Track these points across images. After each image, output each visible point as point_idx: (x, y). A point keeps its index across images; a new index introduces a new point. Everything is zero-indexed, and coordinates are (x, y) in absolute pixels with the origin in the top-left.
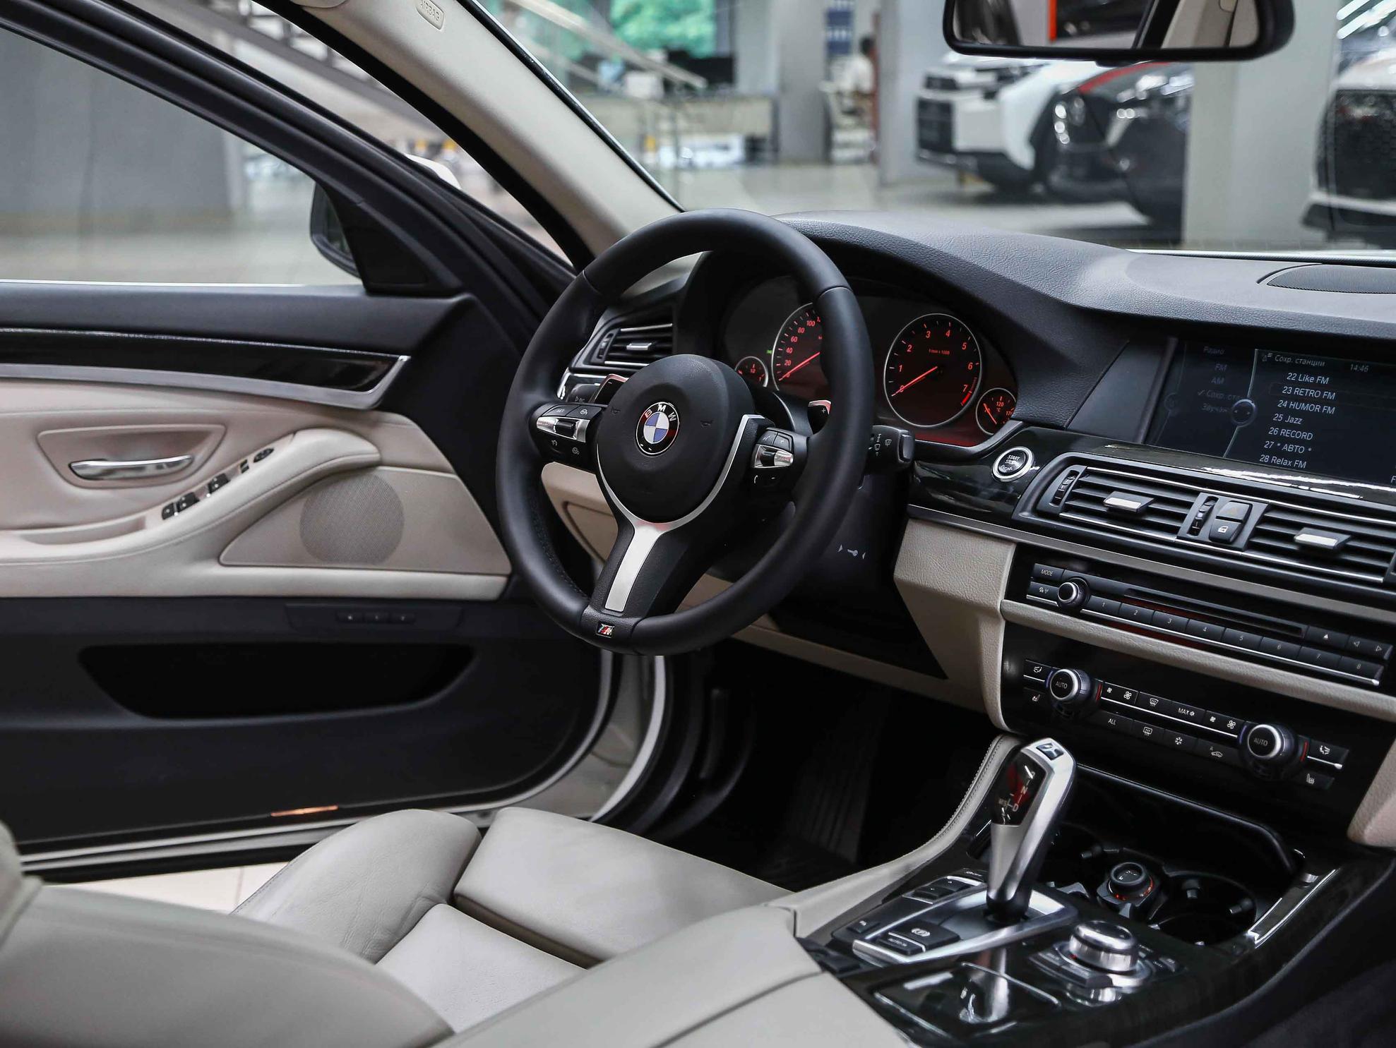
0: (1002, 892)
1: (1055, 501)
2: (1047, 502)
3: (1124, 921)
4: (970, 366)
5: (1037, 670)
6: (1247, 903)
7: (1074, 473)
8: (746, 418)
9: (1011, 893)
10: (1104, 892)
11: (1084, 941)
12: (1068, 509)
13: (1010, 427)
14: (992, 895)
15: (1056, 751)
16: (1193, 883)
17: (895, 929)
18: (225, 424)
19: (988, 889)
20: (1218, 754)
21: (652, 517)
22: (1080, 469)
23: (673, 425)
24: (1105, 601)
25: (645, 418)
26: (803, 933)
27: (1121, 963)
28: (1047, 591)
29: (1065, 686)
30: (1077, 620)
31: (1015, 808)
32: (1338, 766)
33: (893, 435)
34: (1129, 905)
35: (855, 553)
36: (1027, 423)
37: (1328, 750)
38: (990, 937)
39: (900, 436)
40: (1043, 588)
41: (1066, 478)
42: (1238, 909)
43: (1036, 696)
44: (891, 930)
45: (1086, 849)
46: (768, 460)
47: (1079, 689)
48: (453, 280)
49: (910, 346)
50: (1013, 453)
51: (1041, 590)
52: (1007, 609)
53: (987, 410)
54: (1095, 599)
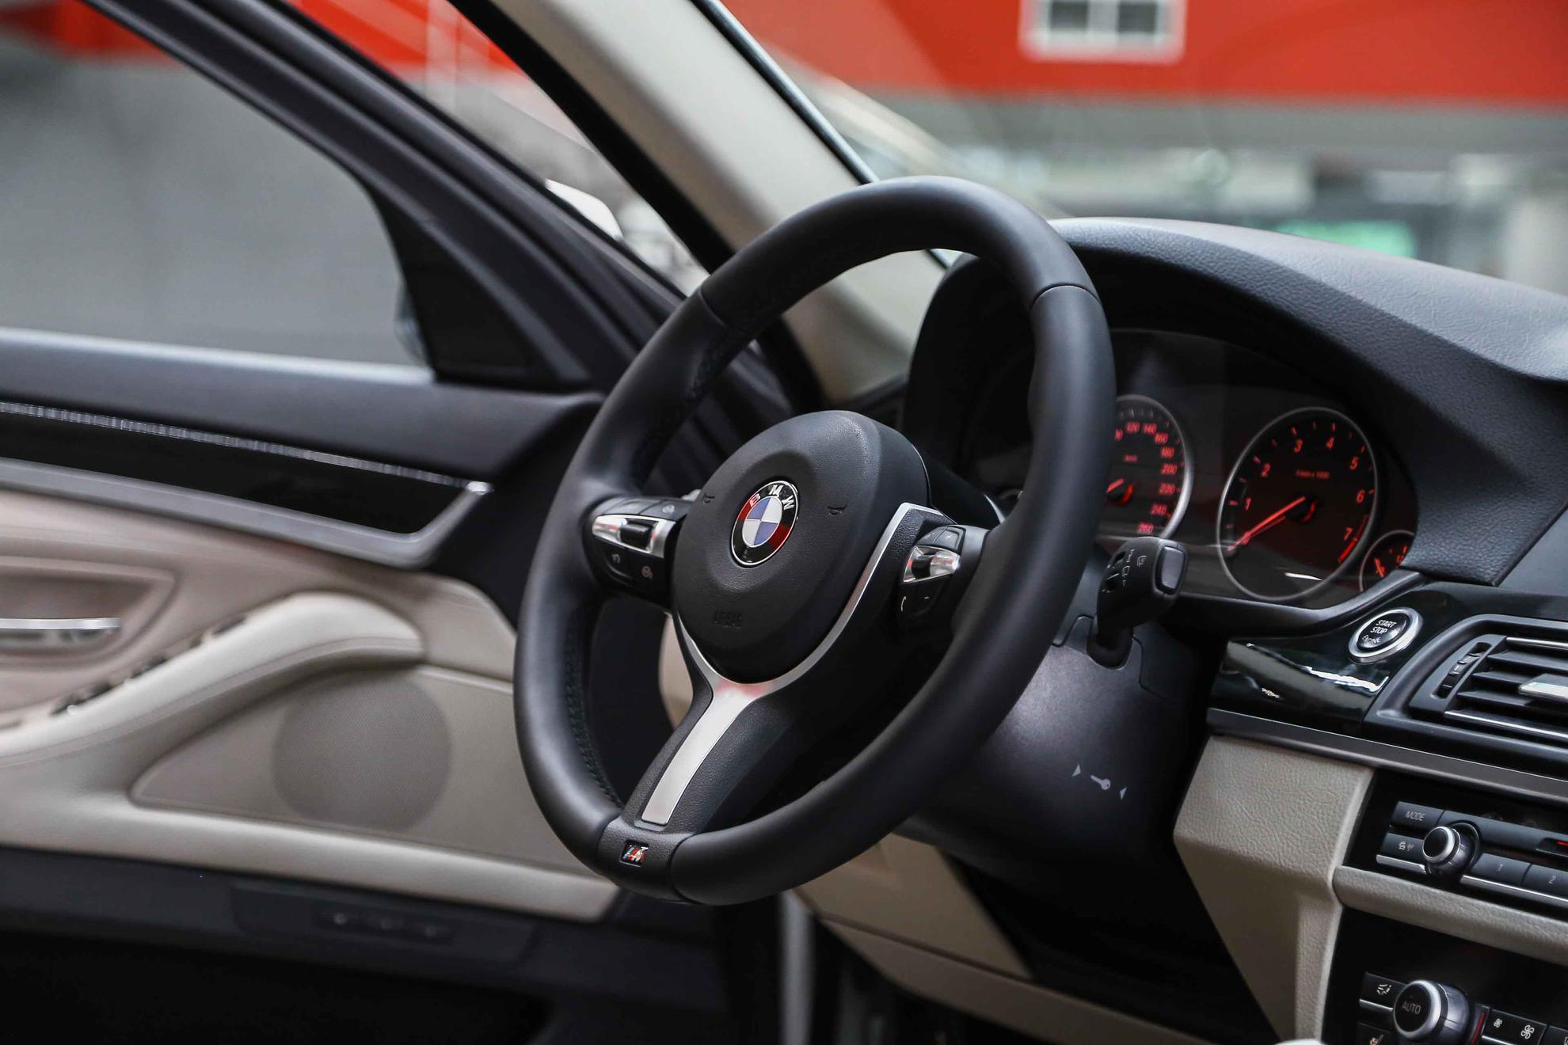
1: (1442, 692)
2: (1427, 695)
4: (1360, 497)
5: (1383, 990)
7: (1481, 648)
8: (905, 508)
12: (1462, 704)
13: (1397, 580)
18: (177, 572)
21: (740, 674)
22: (1494, 640)
23: (787, 515)
24: (1502, 862)
25: (749, 507)
28: (1410, 847)
29: (1416, 1008)
30: (1453, 896)
33: (1150, 550)
35: (1105, 784)
36: (1428, 575)
39: (1160, 549)
40: (1404, 843)
41: (1468, 655)
43: (1377, 1037)
46: (922, 568)
47: (1443, 1017)
49: (1267, 467)
50: (1390, 619)
51: (1402, 846)
52: (1341, 880)
53: (1380, 569)
54: (1487, 859)
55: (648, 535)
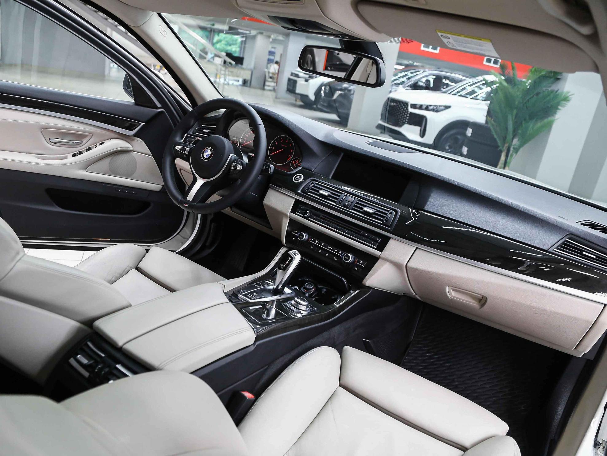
0: (278, 286)
1: (307, 190)
2: (305, 189)
3: (306, 297)
4: (291, 151)
5: (296, 232)
6: (336, 296)
7: (313, 183)
8: (231, 155)
9: (280, 287)
10: (303, 289)
11: (296, 301)
12: (310, 192)
13: (299, 168)
14: (275, 287)
15: (297, 253)
16: (325, 290)
17: (249, 293)
18: (92, 134)
19: (274, 285)
20: (336, 259)
21: (203, 177)
22: (315, 182)
23: (212, 154)
24: (315, 217)
25: (204, 151)
26: (225, 291)
27: (303, 308)
29: (302, 237)
30: (307, 221)
31: (284, 266)
32: (363, 266)
33: (269, 166)
34: (308, 293)
35: (254, 194)
36: (303, 168)
37: (362, 262)
38: (272, 298)
39: (271, 166)
41: (311, 184)
42: (333, 297)
43: (294, 238)
44: (248, 293)
45: (300, 278)
46: (235, 167)
47: (305, 238)
48: (159, 105)
49: (277, 143)
50: (299, 175)
51: (300, 212)
52: (290, 215)
53: (294, 163)
54: (312, 216)
55: (185, 150)
